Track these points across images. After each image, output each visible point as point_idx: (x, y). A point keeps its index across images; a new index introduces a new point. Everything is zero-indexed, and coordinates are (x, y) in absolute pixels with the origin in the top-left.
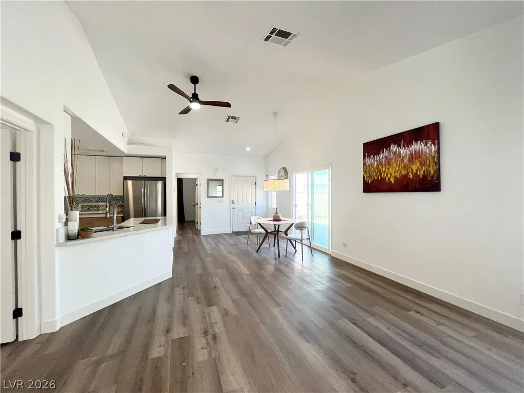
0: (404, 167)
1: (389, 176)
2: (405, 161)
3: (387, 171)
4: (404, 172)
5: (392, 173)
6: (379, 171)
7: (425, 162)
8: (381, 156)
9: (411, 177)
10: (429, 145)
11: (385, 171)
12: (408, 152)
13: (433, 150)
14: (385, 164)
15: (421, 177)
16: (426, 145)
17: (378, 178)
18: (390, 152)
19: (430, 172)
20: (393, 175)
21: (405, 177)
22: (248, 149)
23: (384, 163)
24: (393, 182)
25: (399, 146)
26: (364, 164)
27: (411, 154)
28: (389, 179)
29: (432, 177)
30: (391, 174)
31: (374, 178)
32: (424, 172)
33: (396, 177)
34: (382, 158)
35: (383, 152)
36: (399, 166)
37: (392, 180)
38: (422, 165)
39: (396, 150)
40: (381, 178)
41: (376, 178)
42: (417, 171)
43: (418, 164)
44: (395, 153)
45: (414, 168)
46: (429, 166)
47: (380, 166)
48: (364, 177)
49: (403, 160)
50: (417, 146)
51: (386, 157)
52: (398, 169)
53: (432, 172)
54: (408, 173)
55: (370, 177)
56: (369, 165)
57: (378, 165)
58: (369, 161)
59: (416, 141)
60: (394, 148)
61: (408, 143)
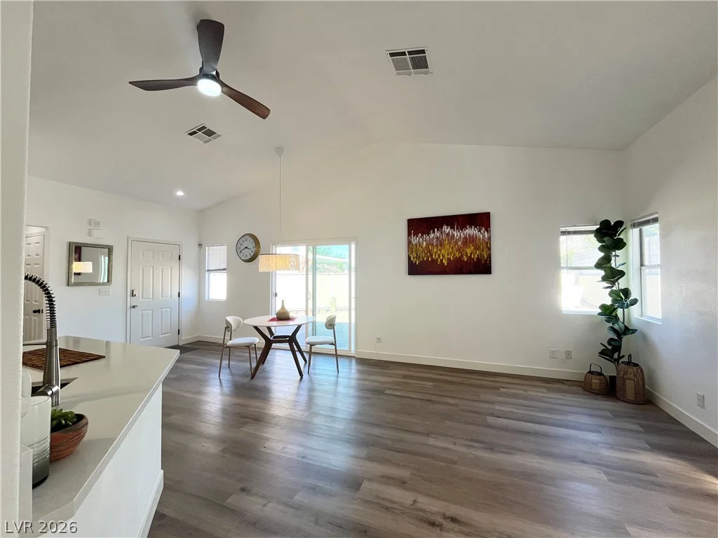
0: (459, 250)
1: (441, 258)
2: (459, 243)
3: (439, 252)
4: (458, 255)
5: (445, 255)
6: (430, 251)
7: (479, 247)
8: (432, 236)
9: (466, 260)
10: (482, 231)
11: (436, 252)
12: (462, 236)
13: (486, 237)
14: (437, 245)
15: (475, 260)
16: (480, 231)
17: (428, 259)
18: (442, 233)
19: (484, 256)
20: (446, 256)
21: (459, 260)
22: (180, 193)
23: (435, 244)
24: (446, 264)
25: (452, 228)
26: (409, 242)
27: (465, 238)
28: (442, 261)
29: (486, 260)
30: (443, 256)
31: (423, 259)
32: (478, 255)
33: (449, 259)
34: (433, 238)
35: (434, 232)
36: (452, 249)
37: (445, 262)
38: (477, 248)
39: (449, 232)
40: (432, 259)
41: (425, 259)
42: (471, 254)
43: (472, 248)
44: (448, 234)
45: (469, 251)
46: (483, 251)
47: (430, 247)
48: (409, 258)
49: (456, 243)
50: (471, 231)
51: (437, 238)
52: (451, 250)
53: (485, 256)
54: (462, 256)
55: (418, 257)
56: (416, 245)
57: (428, 245)
58: (415, 240)
59: (471, 226)
60: (447, 229)
61: (462, 227)
